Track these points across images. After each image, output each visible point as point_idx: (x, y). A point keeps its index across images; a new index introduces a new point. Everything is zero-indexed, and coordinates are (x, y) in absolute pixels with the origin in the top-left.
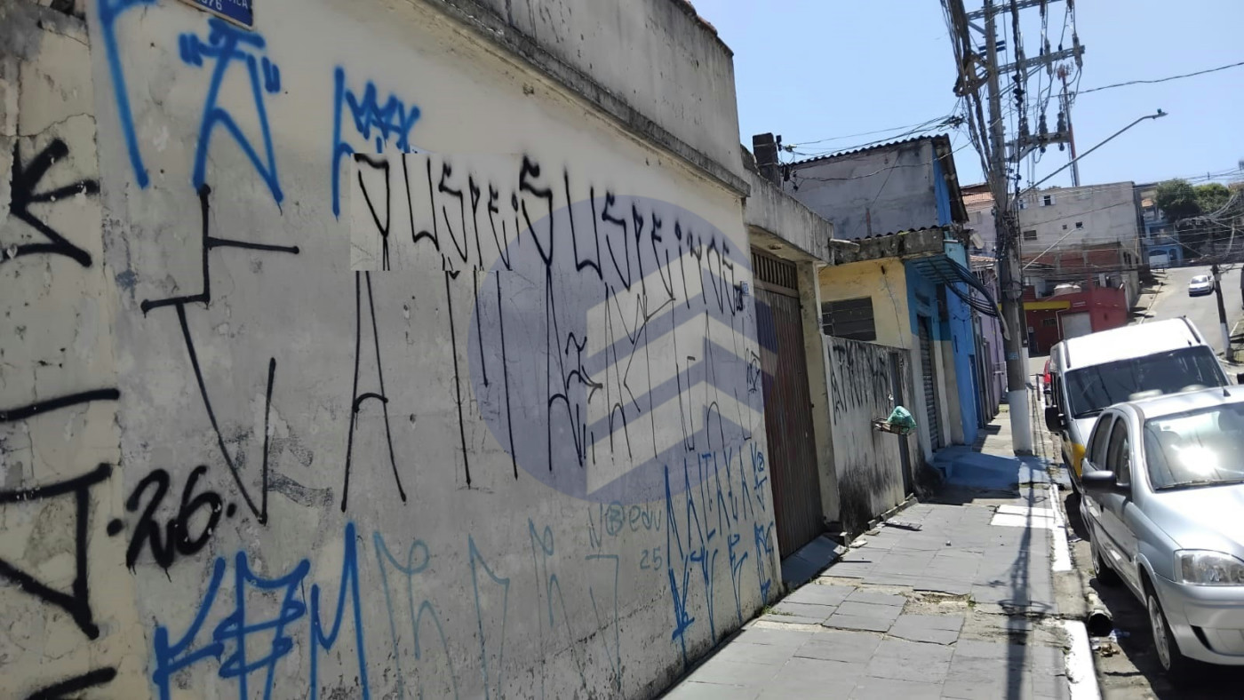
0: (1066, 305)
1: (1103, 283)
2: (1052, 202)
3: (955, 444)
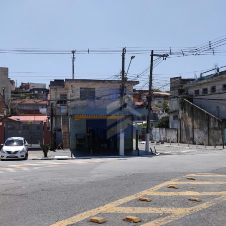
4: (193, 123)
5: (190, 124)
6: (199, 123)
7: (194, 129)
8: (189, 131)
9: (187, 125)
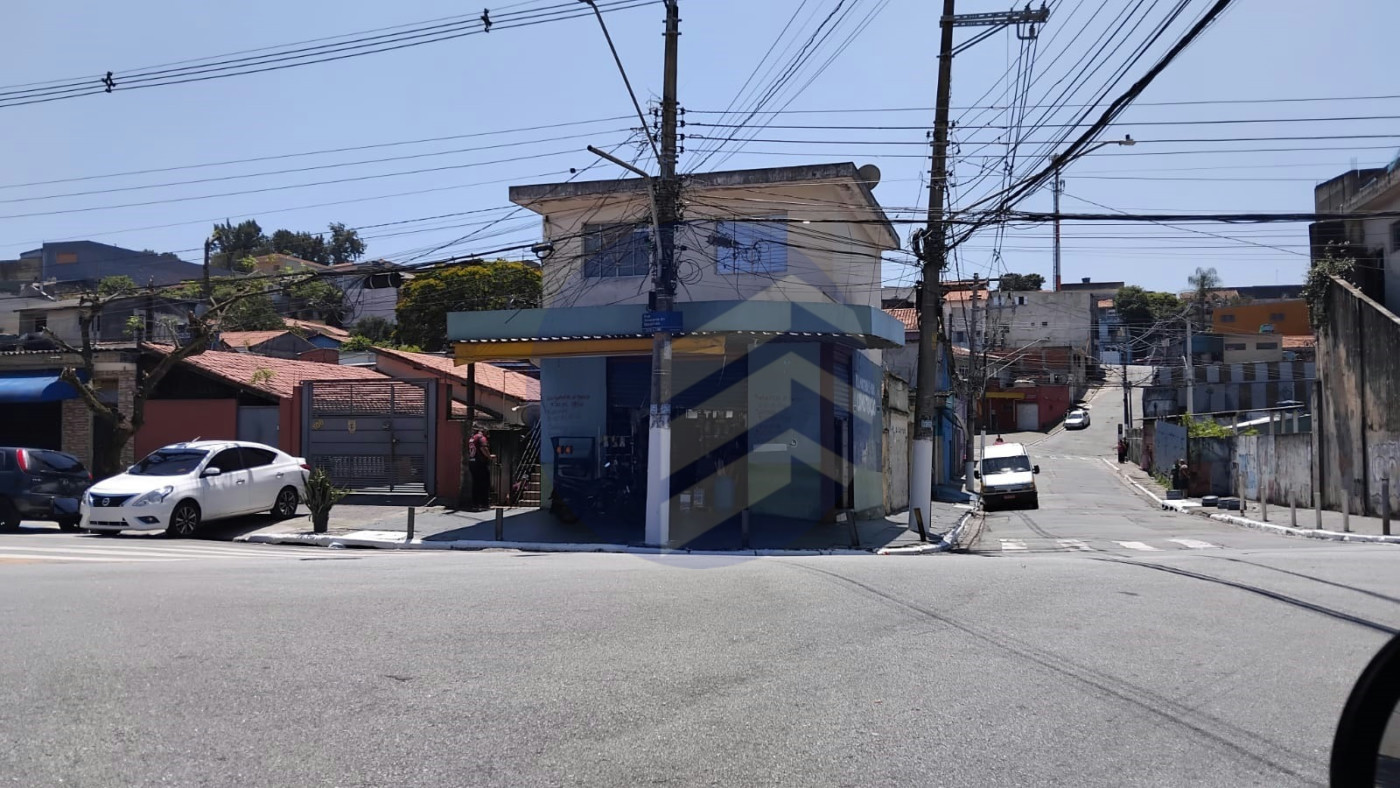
0: (1021, 396)
1: (1052, 380)
2: (1025, 302)
3: (939, 484)
4: (1363, 395)
5: (1354, 403)
6: (1383, 395)
7: (1369, 433)
8: (1351, 443)
9: (1342, 410)
